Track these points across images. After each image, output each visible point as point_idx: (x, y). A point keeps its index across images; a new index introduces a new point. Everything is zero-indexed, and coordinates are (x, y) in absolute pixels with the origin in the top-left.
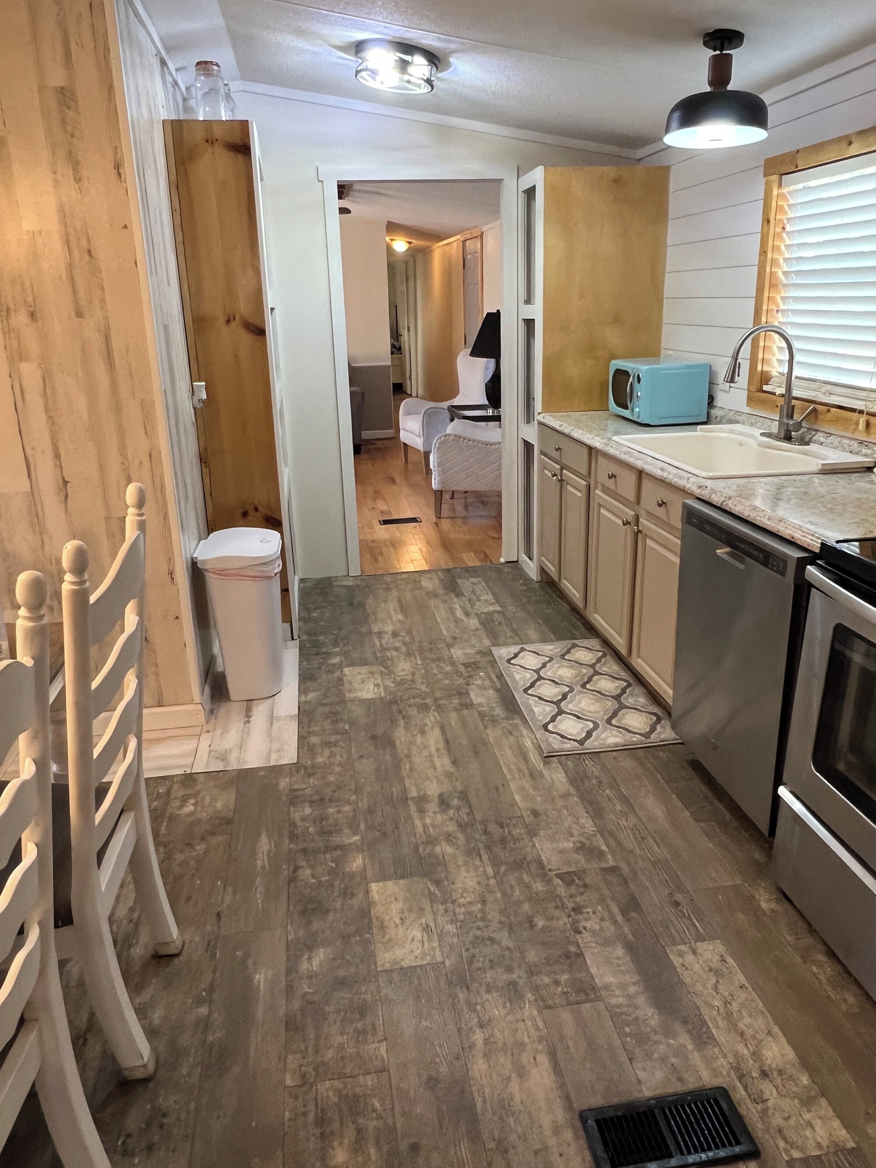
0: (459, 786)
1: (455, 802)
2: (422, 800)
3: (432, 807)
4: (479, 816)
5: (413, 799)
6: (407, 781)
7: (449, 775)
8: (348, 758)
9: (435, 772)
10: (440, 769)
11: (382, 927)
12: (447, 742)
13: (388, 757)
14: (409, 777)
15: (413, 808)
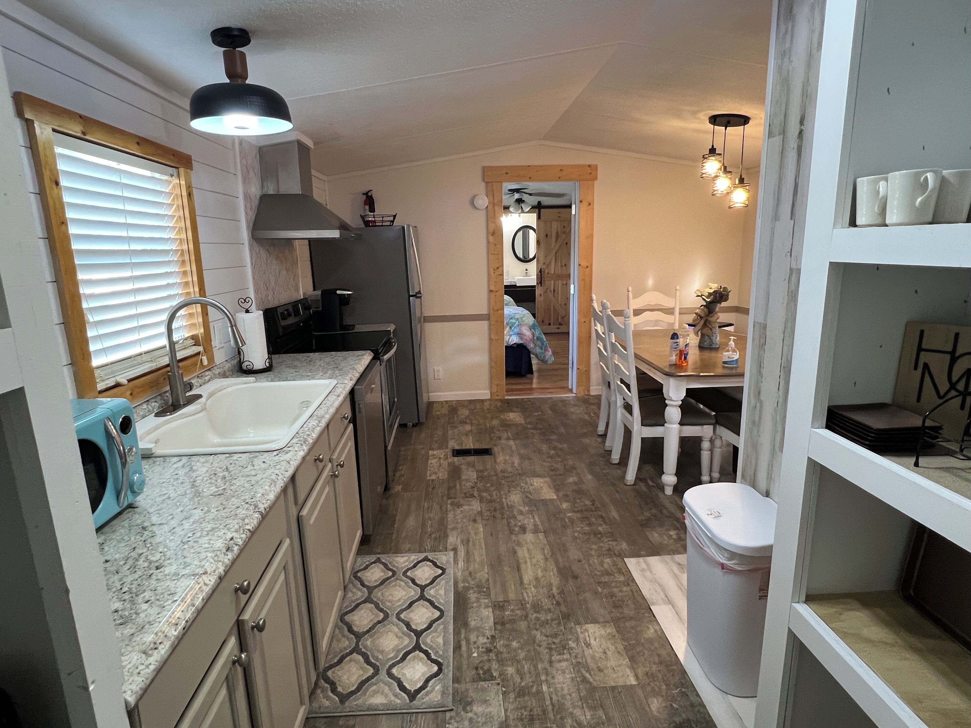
0: (514, 537)
1: (517, 529)
2: (536, 531)
3: (530, 527)
4: (505, 521)
5: (541, 532)
6: (546, 542)
7: (519, 544)
8: (589, 561)
9: (528, 547)
10: (525, 548)
11: (549, 486)
12: (519, 569)
13: (560, 560)
14: (544, 544)
15: (540, 527)
